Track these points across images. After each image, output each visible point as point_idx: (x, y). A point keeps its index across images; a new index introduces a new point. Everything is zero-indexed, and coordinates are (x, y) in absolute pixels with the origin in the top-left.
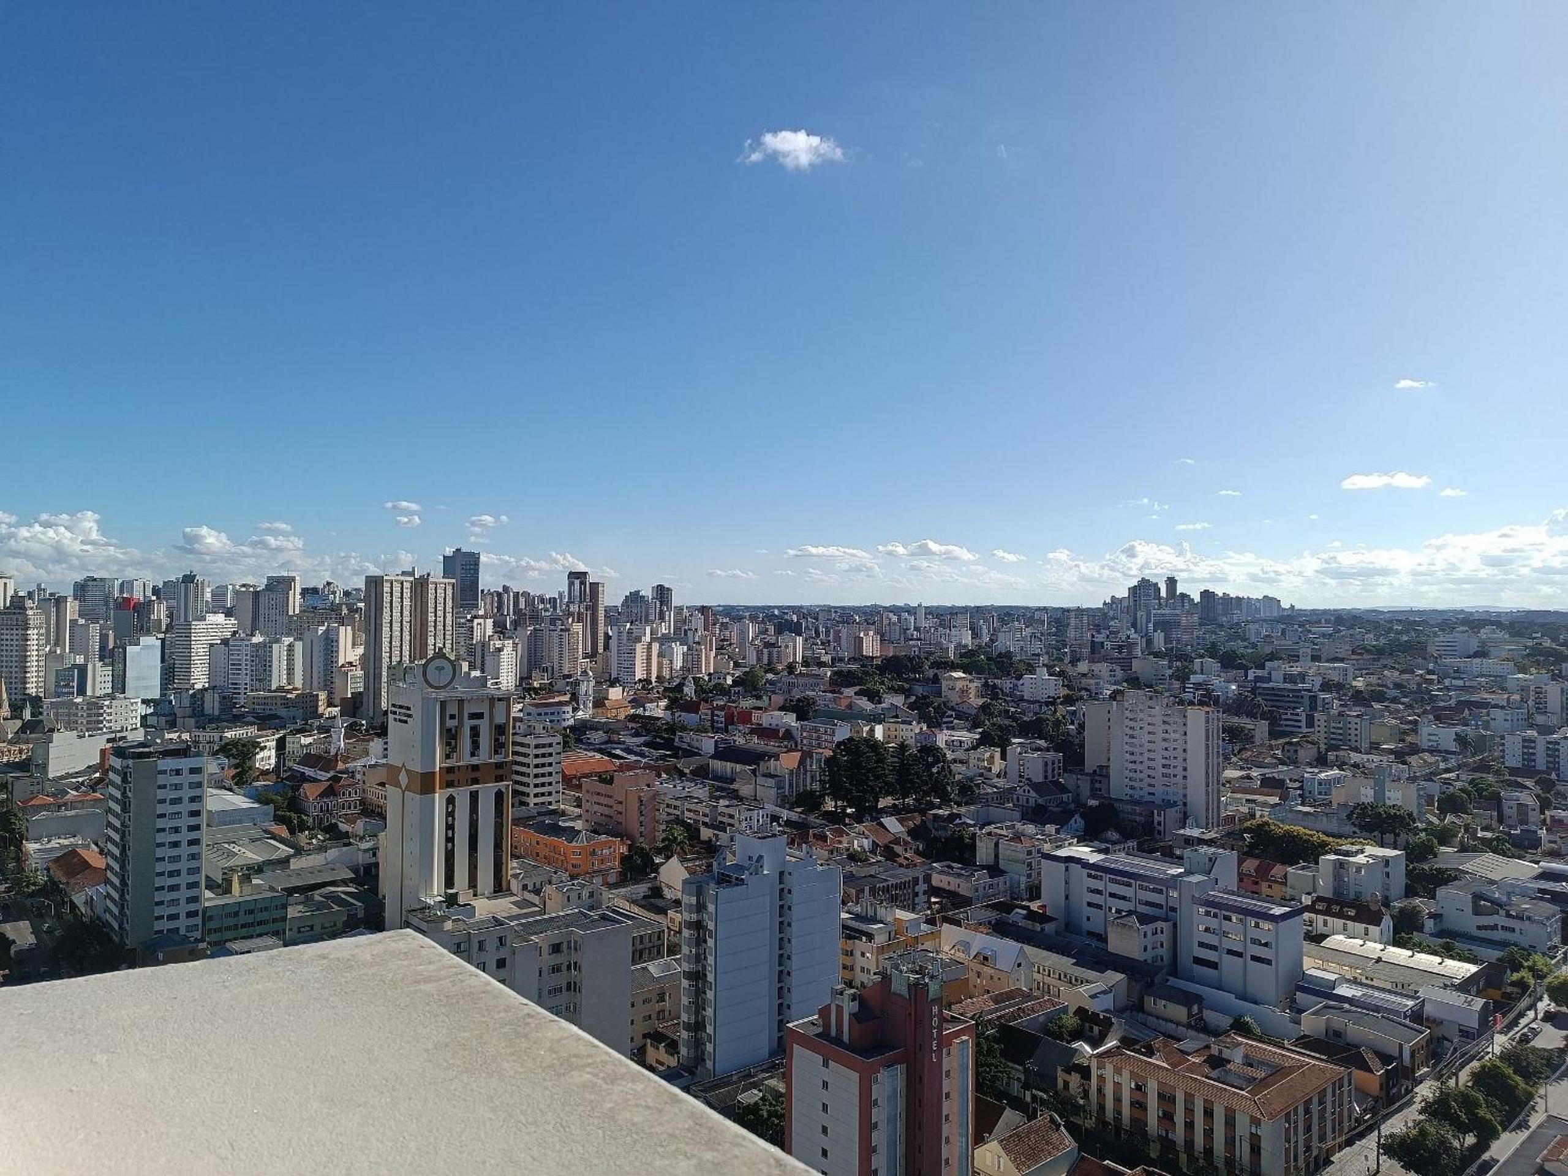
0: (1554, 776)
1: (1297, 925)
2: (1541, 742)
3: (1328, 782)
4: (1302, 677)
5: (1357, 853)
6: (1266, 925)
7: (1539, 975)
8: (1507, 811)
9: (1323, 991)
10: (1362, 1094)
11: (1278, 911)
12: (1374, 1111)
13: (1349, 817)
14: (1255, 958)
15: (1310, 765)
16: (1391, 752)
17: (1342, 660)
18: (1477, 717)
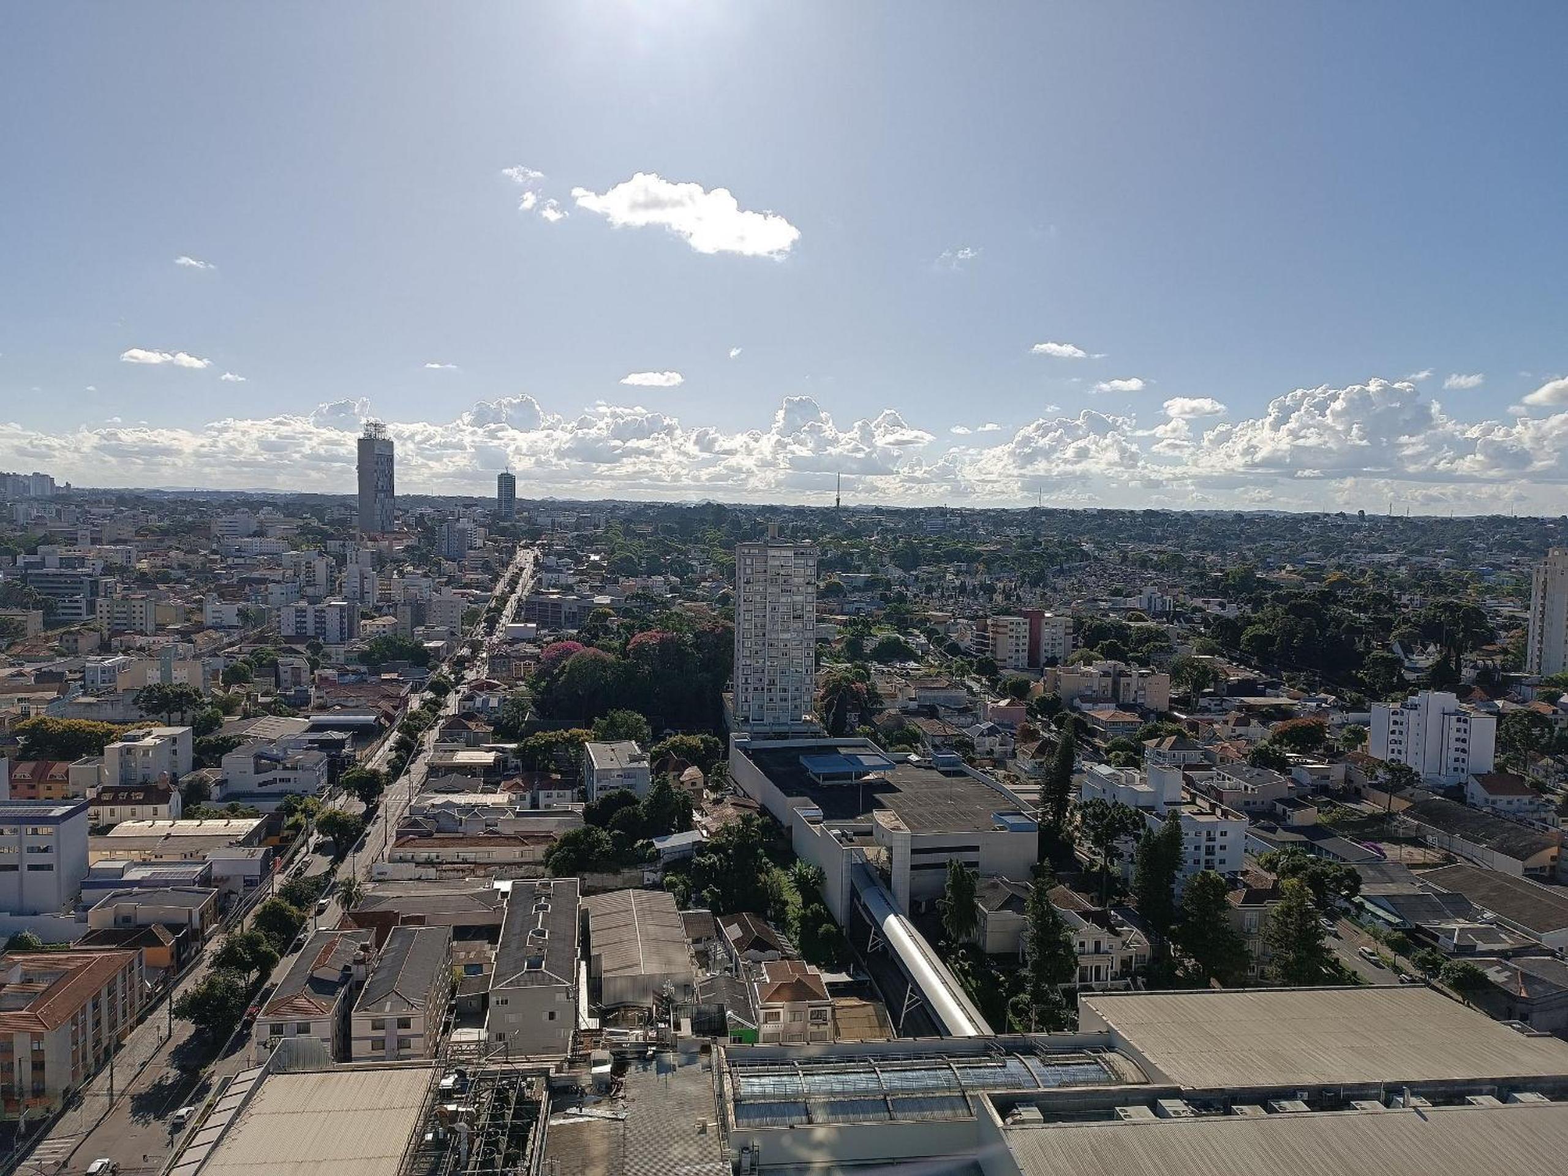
0: (321, 641)
1: (83, 821)
2: (311, 610)
3: (112, 669)
4: (82, 561)
5: (144, 736)
6: (44, 830)
7: (310, 814)
8: (283, 676)
9: (112, 881)
10: (153, 968)
11: (58, 811)
12: (165, 982)
13: (135, 702)
14: (31, 868)
15: (91, 652)
16: (178, 632)
17: (125, 542)
18: (257, 593)
